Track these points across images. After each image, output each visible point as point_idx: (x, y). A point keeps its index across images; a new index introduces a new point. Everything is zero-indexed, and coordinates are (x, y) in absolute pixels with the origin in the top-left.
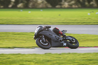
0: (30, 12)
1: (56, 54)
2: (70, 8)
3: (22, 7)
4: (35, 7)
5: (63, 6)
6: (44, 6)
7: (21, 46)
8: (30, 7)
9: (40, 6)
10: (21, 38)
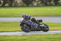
0: (13, 9)
1: (29, 35)
2: (38, 6)
3: (8, 6)
4: (16, 6)
5: (33, 5)
6: (22, 5)
7: (7, 31)
8: (13, 6)
9: (19, 5)
10: (8, 26)
